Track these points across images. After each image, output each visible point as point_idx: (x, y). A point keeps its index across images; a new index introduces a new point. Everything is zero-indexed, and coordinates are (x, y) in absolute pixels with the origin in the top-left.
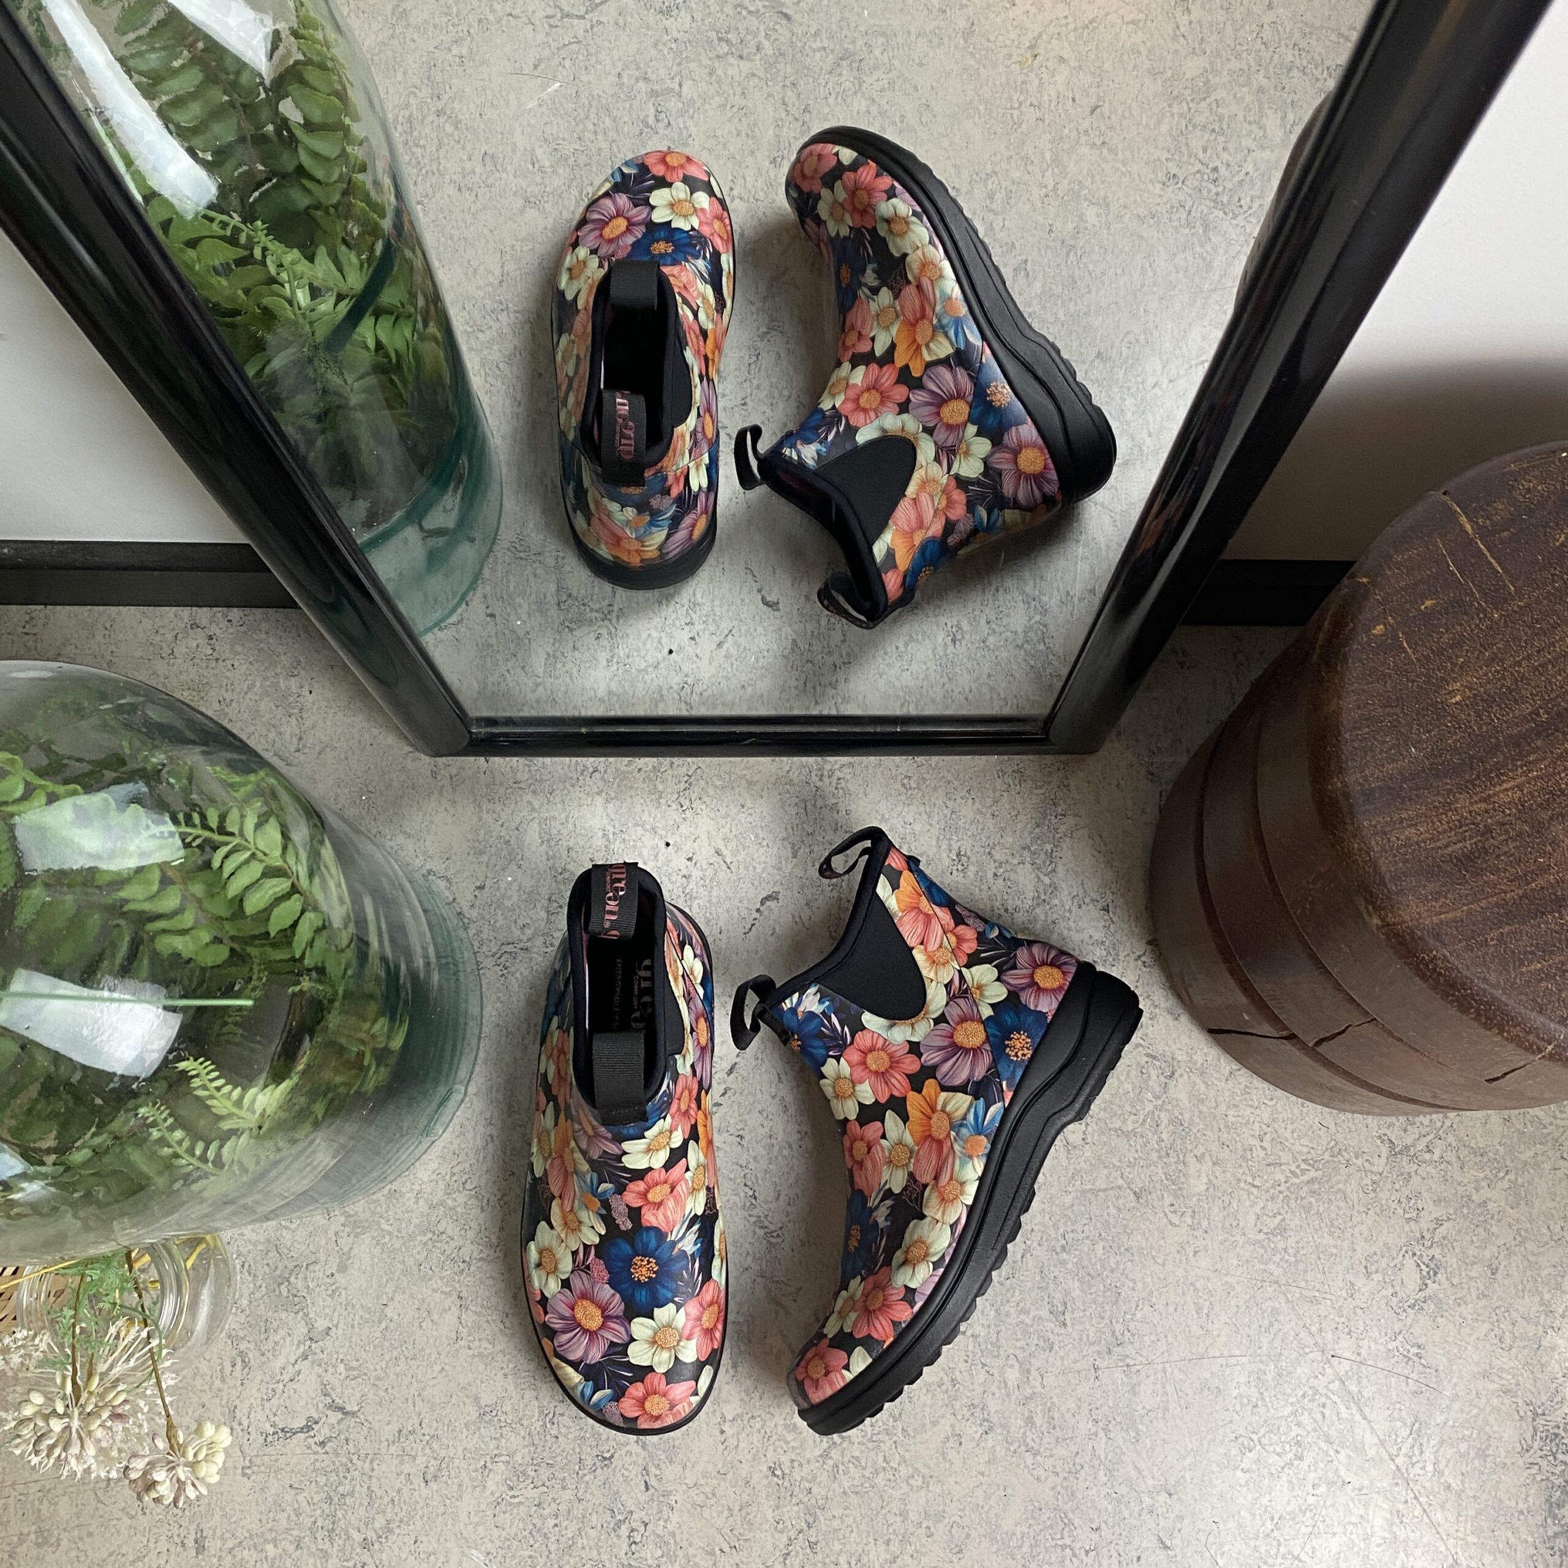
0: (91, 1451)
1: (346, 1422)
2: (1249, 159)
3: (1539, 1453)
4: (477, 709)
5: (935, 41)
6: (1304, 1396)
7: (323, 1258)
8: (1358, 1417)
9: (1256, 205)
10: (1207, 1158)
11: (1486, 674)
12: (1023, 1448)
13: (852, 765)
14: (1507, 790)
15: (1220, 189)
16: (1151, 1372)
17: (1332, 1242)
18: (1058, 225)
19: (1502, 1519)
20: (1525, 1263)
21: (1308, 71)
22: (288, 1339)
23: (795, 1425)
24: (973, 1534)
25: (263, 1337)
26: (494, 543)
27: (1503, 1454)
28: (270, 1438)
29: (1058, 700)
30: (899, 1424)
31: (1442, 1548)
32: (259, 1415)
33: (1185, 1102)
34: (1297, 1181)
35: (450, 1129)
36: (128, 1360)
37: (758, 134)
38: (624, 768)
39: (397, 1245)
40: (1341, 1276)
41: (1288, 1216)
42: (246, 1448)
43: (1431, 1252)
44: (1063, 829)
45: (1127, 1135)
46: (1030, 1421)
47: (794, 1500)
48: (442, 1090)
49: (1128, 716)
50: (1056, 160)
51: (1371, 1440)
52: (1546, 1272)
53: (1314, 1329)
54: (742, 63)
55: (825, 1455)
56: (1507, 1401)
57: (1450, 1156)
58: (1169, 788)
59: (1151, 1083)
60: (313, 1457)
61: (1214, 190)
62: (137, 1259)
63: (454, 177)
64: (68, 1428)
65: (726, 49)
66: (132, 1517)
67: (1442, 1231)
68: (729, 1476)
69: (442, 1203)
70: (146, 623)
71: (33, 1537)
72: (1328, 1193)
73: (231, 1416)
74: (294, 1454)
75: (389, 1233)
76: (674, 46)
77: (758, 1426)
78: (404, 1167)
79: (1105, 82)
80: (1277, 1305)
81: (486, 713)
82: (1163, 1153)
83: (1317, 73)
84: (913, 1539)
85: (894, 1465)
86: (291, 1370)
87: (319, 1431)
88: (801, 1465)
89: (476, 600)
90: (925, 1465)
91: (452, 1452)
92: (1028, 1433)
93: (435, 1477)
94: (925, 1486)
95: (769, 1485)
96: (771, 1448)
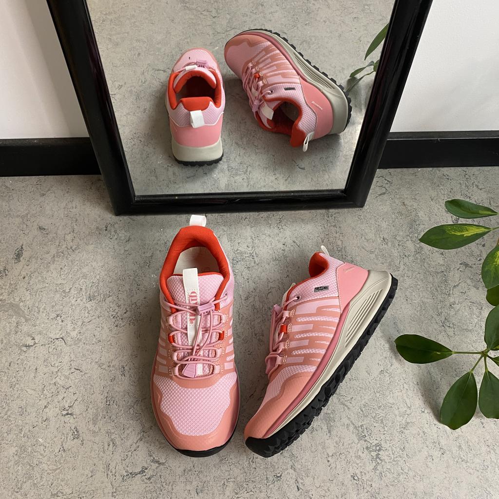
1: (160, 468)
22: (133, 432)
23: (360, 456)
25: (122, 431)
28: (125, 478)
30: (405, 453)
32: (120, 467)
38: (256, 217)
42: (113, 483)
45: (471, 331)
46: (460, 447)
47: (365, 491)
55: (375, 469)
59: (474, 312)
60: (145, 485)
68: (334, 481)
70: (81, 180)
74: (136, 484)
77: (343, 457)
85: (407, 472)
86: (135, 446)
87: (148, 473)
88: (365, 474)
90: (420, 470)
91: (208, 478)
92: (461, 453)
93: (202, 491)
94: (422, 480)
95: (353, 484)
96: (351, 467)
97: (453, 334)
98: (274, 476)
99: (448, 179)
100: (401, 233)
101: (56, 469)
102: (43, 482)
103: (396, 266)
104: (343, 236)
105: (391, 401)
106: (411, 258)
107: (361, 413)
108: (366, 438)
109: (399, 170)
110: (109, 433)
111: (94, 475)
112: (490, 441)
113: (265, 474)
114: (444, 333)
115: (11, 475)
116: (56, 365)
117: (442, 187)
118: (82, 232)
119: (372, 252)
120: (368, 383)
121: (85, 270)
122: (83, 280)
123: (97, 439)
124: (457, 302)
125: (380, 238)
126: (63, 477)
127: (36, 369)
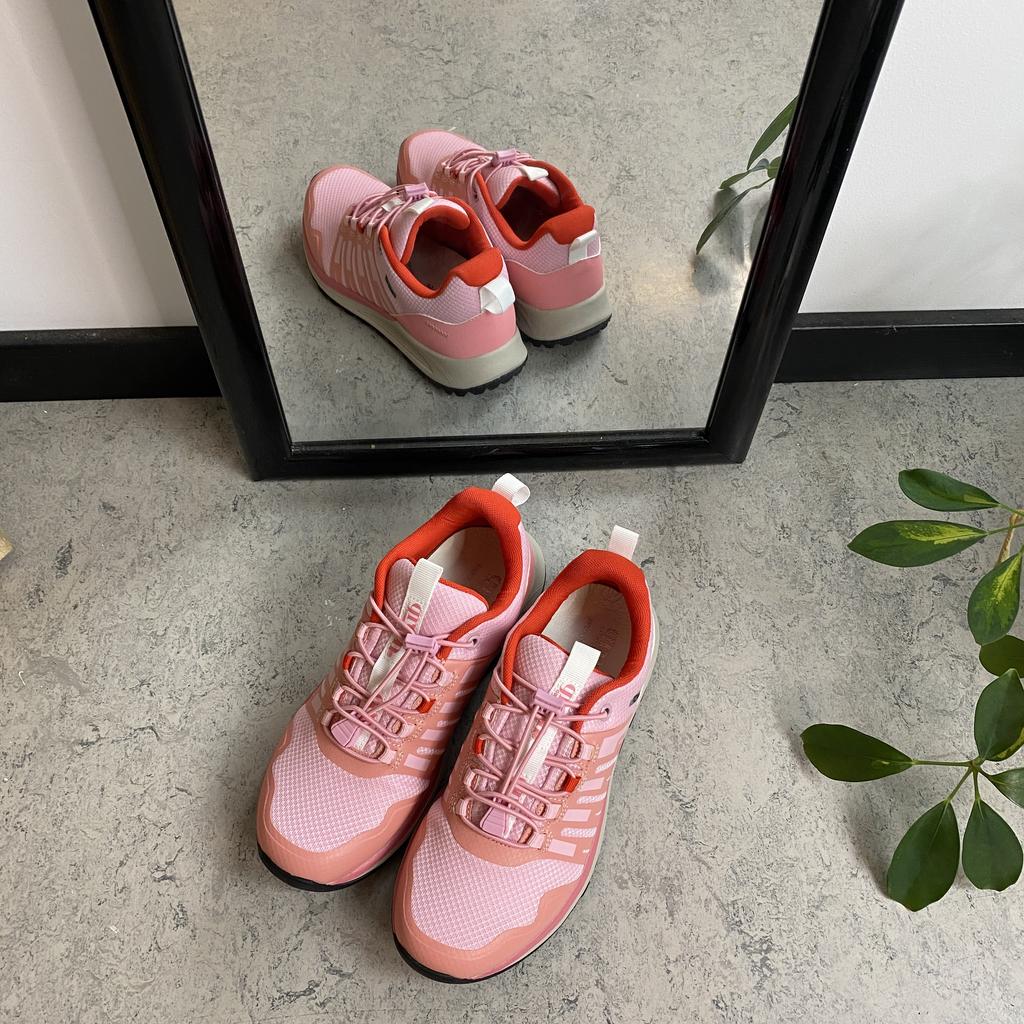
1: (343, 983)
22: (292, 914)
23: (729, 963)
25: (270, 912)
28: (276, 1003)
30: (817, 956)
32: (266, 982)
42: (254, 1014)
44: (854, 507)
45: (951, 714)
46: (925, 946)
54: (566, 118)
55: (759, 987)
59: (960, 675)
60: (315, 1017)
65: (556, 112)
68: (680, 1010)
74: (298, 1016)
77: (698, 964)
86: (294, 941)
87: (319, 993)
88: (740, 997)
90: (846, 991)
91: (436, 1004)
92: (926, 956)
95: (715, 1017)
96: (712, 983)
97: (916, 721)
98: (564, 1000)
99: (913, 403)
100: (817, 516)
101: (144, 986)
102: (120, 1010)
103: (806, 582)
104: (701, 522)
105: (792, 853)
106: (836, 567)
107: (734, 877)
108: (742, 927)
109: (815, 385)
110: (244, 916)
111: (217, 997)
112: (985, 932)
113: (546, 996)
114: (897, 719)
115: (58, 996)
116: (141, 781)
117: (901, 421)
118: (187, 515)
119: (758, 555)
120: (748, 819)
121: (194, 592)
122: (190, 611)
123: (222, 925)
124: (926, 656)
125: (776, 525)
126: (157, 1000)
127: (103, 789)
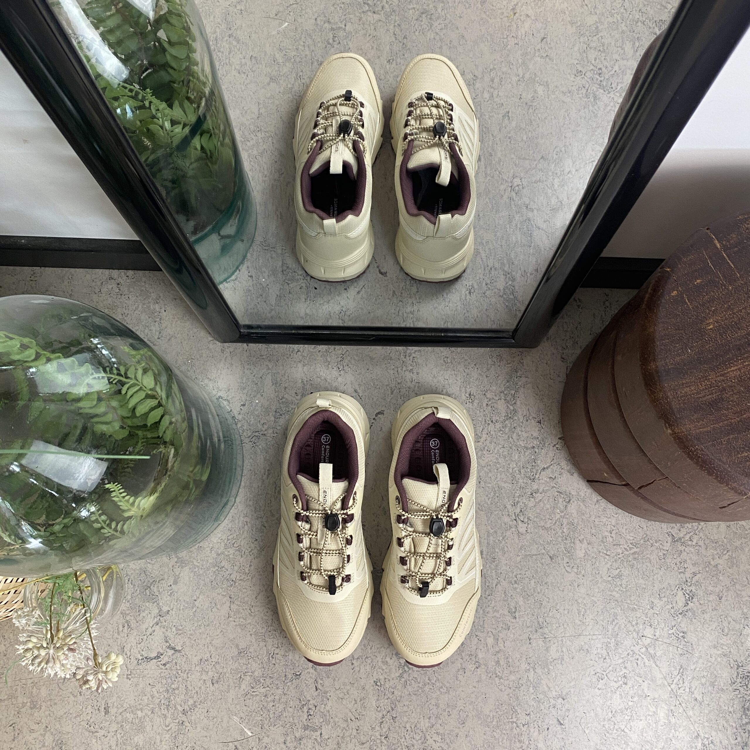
0: (58, 665)
1: (176, 655)
2: (617, 65)
3: (740, 685)
4: (243, 320)
5: (467, 6)
6: (628, 654)
7: (166, 578)
8: (654, 665)
9: (619, 88)
10: (585, 541)
11: (725, 316)
12: (494, 675)
13: (420, 351)
14: (733, 371)
15: (602, 78)
16: (556, 641)
17: (644, 582)
18: (524, 95)
19: (721, 715)
20: (735, 594)
21: (645, 23)
22: (149, 615)
23: (387, 662)
24: (470, 715)
25: (138, 614)
26: (252, 242)
27: (722, 685)
28: (140, 661)
29: (519, 322)
31: (692, 728)
32: (135, 651)
33: (575, 515)
34: (628, 553)
35: (227, 518)
36: (76, 623)
37: (382, 49)
38: (312, 350)
39: (201, 572)
40: (647, 598)
41: (622, 570)
42: (129, 666)
43: (691, 588)
44: (520, 383)
45: (547, 529)
46: (498, 662)
47: (386, 697)
48: (224, 500)
49: (552, 331)
50: (524, 63)
51: (659, 676)
52: (744, 599)
53: (634, 623)
54: (375, 15)
55: (401, 676)
56: (725, 659)
57: (701, 543)
58: (571, 365)
59: (559, 505)
60: (160, 671)
61: (600, 79)
62: (80, 576)
63: (237, 67)
64: (48, 654)
65: (367, 8)
66: (75, 697)
67: (696, 578)
68: (356, 685)
69: (223, 553)
70: (88, 276)
71: (29, 704)
72: (642, 559)
73: (122, 651)
74: (151, 669)
75: (198, 567)
76: (342, 6)
77: (369, 662)
78: (205, 536)
79: (548, 27)
80: (616, 611)
81: (247, 323)
82: (564, 538)
83: (650, 25)
84: (441, 717)
85: (433, 682)
86: (150, 630)
87: (163, 659)
88: (389, 680)
89: (244, 268)
90: (448, 682)
91: (225, 670)
92: (497, 668)
93: (217, 682)
94: (448, 692)
95: (374, 690)
96: (375, 672)
97: (525, 532)
113: (284, 671)
114: (514, 529)
124: (541, 490)
